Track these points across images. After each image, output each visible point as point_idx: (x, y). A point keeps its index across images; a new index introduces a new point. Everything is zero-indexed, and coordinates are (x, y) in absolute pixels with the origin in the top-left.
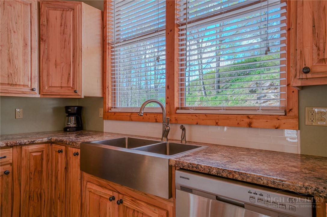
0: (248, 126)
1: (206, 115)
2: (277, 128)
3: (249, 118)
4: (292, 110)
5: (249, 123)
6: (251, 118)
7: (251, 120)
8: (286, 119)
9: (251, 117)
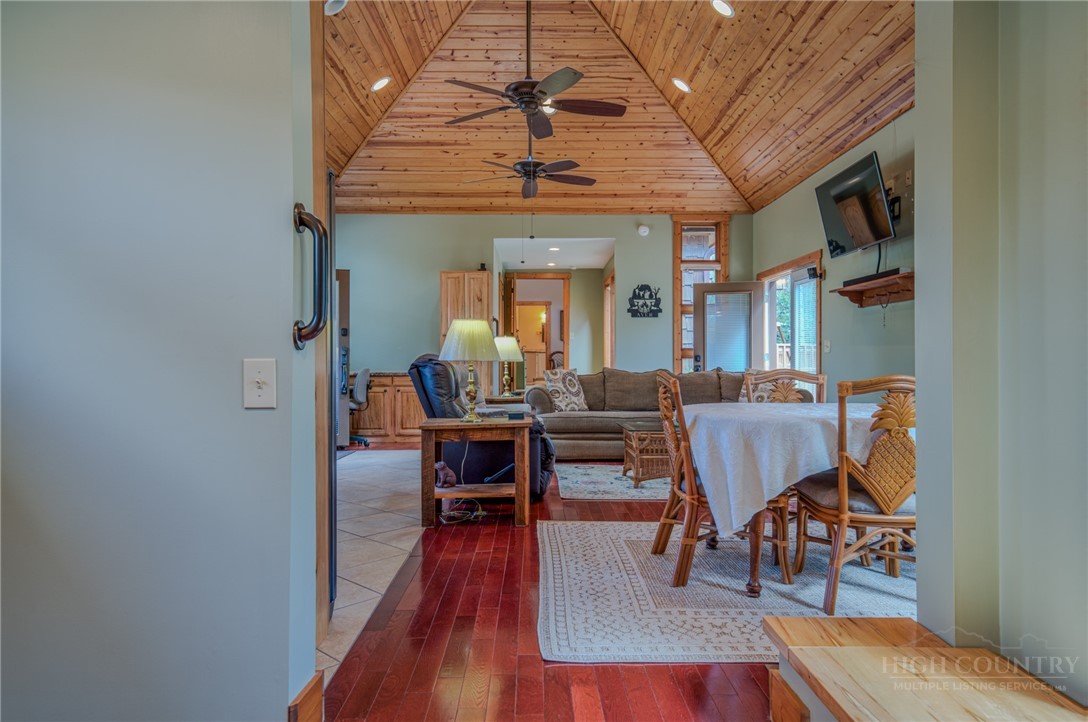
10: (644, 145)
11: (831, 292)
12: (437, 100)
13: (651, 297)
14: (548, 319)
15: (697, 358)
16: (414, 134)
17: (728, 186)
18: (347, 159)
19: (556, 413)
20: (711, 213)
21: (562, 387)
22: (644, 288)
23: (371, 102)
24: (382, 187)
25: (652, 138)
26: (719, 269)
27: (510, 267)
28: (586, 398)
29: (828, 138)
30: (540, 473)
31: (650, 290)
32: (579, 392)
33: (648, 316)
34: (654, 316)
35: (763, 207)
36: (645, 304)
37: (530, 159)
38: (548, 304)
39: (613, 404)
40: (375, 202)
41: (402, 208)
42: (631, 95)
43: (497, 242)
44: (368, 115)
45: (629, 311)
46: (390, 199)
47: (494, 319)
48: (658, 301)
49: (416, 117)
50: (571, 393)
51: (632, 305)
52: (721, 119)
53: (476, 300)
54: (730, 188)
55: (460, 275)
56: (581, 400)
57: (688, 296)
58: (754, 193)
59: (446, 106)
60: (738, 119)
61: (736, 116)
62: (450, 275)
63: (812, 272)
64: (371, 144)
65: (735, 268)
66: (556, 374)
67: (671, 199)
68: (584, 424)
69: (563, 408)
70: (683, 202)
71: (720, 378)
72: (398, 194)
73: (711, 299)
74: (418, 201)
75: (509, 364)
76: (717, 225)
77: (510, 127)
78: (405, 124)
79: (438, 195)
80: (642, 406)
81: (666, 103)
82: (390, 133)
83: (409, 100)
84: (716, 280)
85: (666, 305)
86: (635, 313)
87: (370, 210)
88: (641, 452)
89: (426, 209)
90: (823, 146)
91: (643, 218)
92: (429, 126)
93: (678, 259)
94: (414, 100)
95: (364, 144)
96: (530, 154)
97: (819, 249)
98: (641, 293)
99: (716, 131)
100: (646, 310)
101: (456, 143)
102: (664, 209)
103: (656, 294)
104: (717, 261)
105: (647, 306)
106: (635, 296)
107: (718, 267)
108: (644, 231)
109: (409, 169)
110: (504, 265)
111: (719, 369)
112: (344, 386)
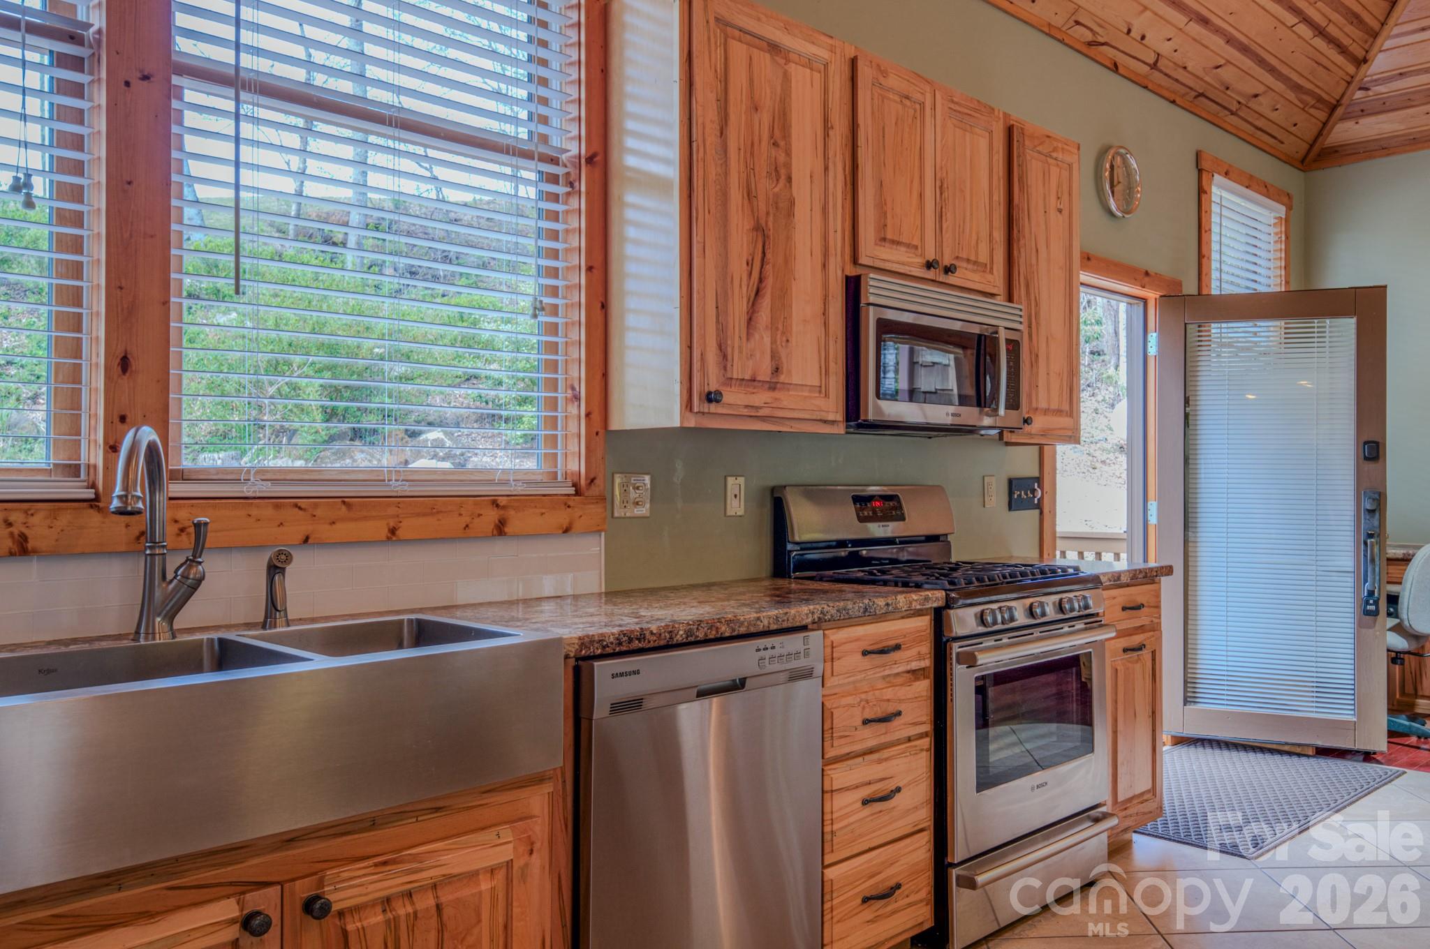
0: (495, 532)
1: (346, 500)
2: (566, 531)
3: (497, 506)
4: (595, 481)
5: (497, 522)
6: (504, 508)
7: (502, 512)
8: (584, 504)
9: (503, 501)
112: (1371, 593)
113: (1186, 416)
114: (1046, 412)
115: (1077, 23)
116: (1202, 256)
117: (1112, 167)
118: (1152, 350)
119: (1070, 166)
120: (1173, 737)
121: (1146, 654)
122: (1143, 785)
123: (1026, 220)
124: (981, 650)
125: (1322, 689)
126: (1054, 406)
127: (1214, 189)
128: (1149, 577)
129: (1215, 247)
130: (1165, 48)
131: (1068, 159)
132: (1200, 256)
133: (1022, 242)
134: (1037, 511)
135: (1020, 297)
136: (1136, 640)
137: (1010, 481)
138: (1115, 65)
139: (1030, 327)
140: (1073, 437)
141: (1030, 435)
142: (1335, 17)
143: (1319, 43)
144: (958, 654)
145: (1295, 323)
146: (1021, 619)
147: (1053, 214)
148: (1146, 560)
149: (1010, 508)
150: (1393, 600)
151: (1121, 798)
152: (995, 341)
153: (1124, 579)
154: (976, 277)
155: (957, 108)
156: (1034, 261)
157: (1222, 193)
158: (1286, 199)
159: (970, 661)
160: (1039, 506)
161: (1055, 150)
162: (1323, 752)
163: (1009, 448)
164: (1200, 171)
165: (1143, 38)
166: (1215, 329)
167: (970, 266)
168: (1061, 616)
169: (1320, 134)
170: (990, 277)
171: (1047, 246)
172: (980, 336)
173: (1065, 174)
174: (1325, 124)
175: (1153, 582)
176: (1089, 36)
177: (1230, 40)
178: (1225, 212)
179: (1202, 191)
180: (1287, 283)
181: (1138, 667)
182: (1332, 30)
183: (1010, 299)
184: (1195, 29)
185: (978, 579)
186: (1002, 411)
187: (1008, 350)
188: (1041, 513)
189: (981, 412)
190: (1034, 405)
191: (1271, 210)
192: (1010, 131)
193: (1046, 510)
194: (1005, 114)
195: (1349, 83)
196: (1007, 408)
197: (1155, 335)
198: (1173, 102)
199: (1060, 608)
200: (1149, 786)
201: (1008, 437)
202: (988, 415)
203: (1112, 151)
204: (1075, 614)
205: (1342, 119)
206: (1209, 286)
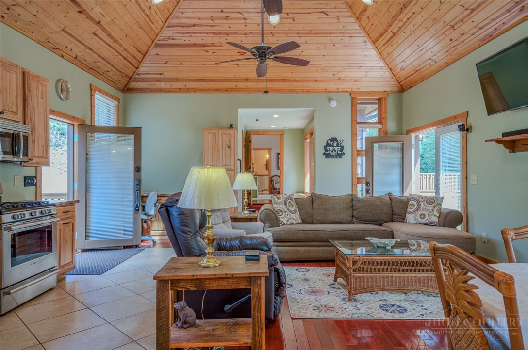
10: (336, 46)
11: (486, 141)
12: (199, 14)
13: (338, 145)
14: (270, 157)
15: (367, 184)
16: (185, 39)
17: (388, 74)
18: (141, 56)
19: (281, 228)
20: (375, 92)
21: (285, 208)
22: (334, 139)
23: (153, 13)
24: (167, 75)
25: (342, 41)
26: (381, 127)
27: (249, 128)
28: (300, 215)
29: (481, 28)
30: (273, 299)
31: (337, 141)
32: (296, 211)
33: (336, 157)
34: (340, 157)
35: (411, 87)
36: (334, 150)
37: (262, 44)
38: (270, 150)
39: (319, 218)
40: (163, 85)
41: (180, 89)
42: (329, 10)
43: (241, 111)
44: (152, 23)
45: (324, 154)
46: (173, 84)
47: (239, 160)
48: (342, 148)
49: (186, 26)
50: (290, 211)
51: (326, 150)
52: (393, 23)
53: (227, 148)
54: (389, 75)
55: (217, 131)
56: (296, 217)
57: (361, 145)
58: (406, 78)
59: (205, 18)
60: (406, 22)
61: (405, 20)
62: (210, 131)
63: (462, 127)
64: (157, 45)
65: (391, 126)
66: (280, 198)
67: (351, 83)
68: (301, 236)
69: (285, 222)
70: (359, 84)
71: (391, 200)
72: (177, 80)
73: (376, 146)
74: (190, 85)
75: (248, 191)
76: (379, 100)
77: (248, 34)
78: (179, 32)
79: (202, 80)
80: (339, 220)
81: (353, 15)
82: (169, 38)
83: (181, 14)
84: (379, 135)
85: (348, 150)
86: (327, 155)
87: (160, 91)
88: (354, 271)
89: (195, 90)
90: (474, 36)
91: (332, 95)
92: (195, 33)
93: (354, 122)
94: (184, 14)
95: (153, 45)
96: (262, 42)
97: (466, 111)
98: (332, 143)
99: (387, 33)
100: (334, 153)
101: (213, 45)
102: (346, 90)
103: (341, 144)
104: (380, 122)
105: (335, 151)
106: (328, 145)
107: (380, 126)
108: (334, 104)
109: (183, 63)
110: (245, 126)
111: (390, 194)
112: (137, 205)
113: (87, 159)
114: (38, 157)
115: (49, 42)
116: (92, 114)
117: (62, 85)
118: (76, 139)
119: (46, 86)
120: (82, 250)
121: (70, 225)
122: (69, 260)
123: (30, 100)
124: (13, 226)
125: (125, 231)
126: (41, 155)
127: (95, 95)
128: (72, 203)
129: (96, 111)
130: (79, 54)
131: (45, 83)
132: (91, 114)
133: (29, 106)
134: (35, 187)
135: (28, 123)
136: (67, 221)
137: (25, 177)
138: (62, 56)
139: (32, 132)
140: (48, 164)
141: (32, 163)
142: (129, 56)
143: (125, 61)
144: (5, 228)
145: (121, 135)
146: (28, 216)
147: (40, 99)
148: (73, 199)
149: (25, 186)
150: (144, 207)
151: (61, 265)
152: (19, 136)
153: (63, 204)
154: (12, 116)
155: (4, 64)
156: (33, 112)
157: (97, 96)
158: (118, 100)
159: (9, 229)
160: (36, 185)
161: (41, 80)
162: (125, 247)
163: (25, 167)
164: (91, 90)
165: (71, 50)
166: (96, 135)
167: (9, 113)
168: (42, 215)
169: (127, 84)
170: (16, 116)
171: (38, 108)
172: (13, 134)
173: (44, 88)
174: (128, 82)
175: (73, 205)
176: (53, 46)
177: (99, 56)
178: (99, 102)
179: (91, 95)
180: (118, 123)
181: (68, 228)
182: (128, 58)
183: (24, 123)
184: (88, 50)
185: (12, 206)
186: (21, 157)
187: (23, 139)
188: (36, 187)
189: (13, 157)
190: (33, 155)
191: (114, 103)
192: (24, 73)
193: (38, 186)
194: (22, 68)
195: (134, 73)
196: (23, 156)
197: (77, 135)
198: (82, 69)
199: (42, 213)
200: (71, 260)
201: (23, 164)
202: (16, 157)
203: (62, 81)
204: (46, 214)
205: (133, 81)
206: (94, 122)
